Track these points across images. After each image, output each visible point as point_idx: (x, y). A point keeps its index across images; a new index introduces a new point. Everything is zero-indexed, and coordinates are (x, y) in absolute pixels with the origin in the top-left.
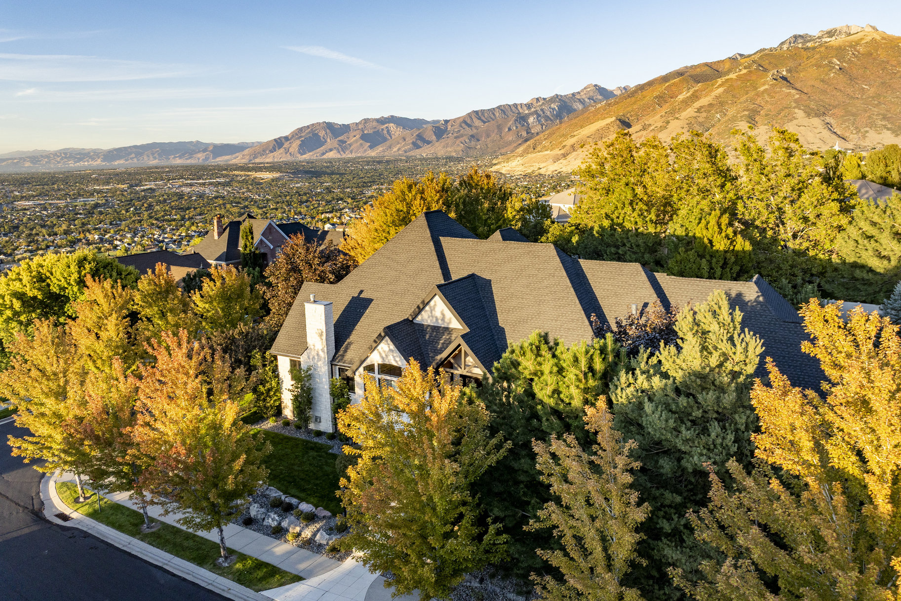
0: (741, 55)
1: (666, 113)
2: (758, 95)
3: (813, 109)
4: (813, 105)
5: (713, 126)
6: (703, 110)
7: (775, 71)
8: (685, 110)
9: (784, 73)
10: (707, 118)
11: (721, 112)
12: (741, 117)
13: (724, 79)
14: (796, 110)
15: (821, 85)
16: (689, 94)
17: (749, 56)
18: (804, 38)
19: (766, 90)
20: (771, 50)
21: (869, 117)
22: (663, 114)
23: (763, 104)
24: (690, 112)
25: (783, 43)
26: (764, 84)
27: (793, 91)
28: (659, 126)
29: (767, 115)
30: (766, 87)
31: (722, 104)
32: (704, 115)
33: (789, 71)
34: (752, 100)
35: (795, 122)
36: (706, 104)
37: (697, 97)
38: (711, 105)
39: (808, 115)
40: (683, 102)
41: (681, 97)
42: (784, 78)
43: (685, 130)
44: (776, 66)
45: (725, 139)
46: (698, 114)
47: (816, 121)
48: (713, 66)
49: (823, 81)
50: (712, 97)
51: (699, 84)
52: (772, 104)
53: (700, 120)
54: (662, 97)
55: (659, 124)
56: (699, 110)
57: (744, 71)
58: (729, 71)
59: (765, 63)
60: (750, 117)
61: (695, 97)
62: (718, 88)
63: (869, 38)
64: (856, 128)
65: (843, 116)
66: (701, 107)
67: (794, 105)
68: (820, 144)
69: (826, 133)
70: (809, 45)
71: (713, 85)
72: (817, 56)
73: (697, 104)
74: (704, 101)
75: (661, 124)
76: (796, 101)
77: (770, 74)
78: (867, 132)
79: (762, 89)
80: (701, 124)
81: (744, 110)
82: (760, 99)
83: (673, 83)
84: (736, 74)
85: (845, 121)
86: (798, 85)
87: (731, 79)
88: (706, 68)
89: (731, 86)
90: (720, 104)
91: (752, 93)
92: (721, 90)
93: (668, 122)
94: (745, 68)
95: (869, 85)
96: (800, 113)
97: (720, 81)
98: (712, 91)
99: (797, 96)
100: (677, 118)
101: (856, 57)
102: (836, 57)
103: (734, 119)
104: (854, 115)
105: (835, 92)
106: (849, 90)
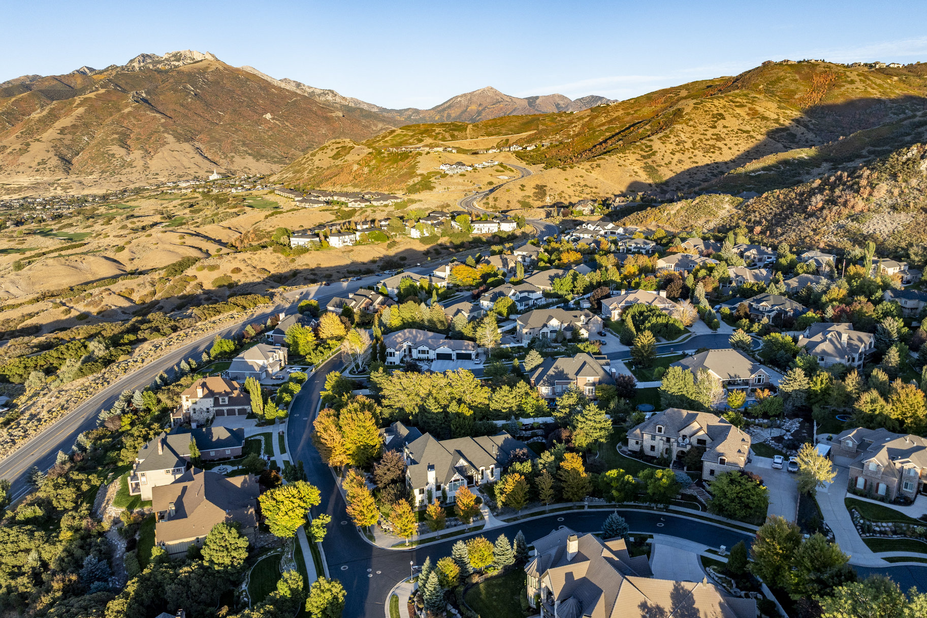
0: (91, 70)
1: (22, 133)
2: (124, 117)
3: (180, 134)
4: (179, 130)
5: (83, 149)
6: (66, 131)
7: (135, 92)
8: (45, 131)
9: (144, 95)
10: (73, 140)
11: (88, 134)
12: (112, 140)
13: (82, 97)
14: (166, 135)
15: (181, 109)
16: (44, 113)
17: (101, 72)
18: (156, 61)
19: (130, 113)
20: (122, 68)
21: (232, 143)
22: (19, 134)
23: (131, 127)
24: (50, 134)
25: (132, 62)
26: (127, 106)
27: (158, 115)
28: (18, 148)
29: (138, 139)
30: (129, 109)
31: (87, 125)
32: (69, 137)
33: (147, 93)
34: (119, 123)
35: (167, 146)
36: (69, 125)
37: (55, 116)
38: (74, 126)
39: (179, 140)
40: (39, 121)
41: (36, 115)
42: (145, 101)
43: (51, 154)
44: (133, 87)
45: (100, 164)
46: (62, 136)
47: (187, 146)
48: (63, 80)
49: (182, 105)
50: (74, 117)
51: (55, 102)
52: (139, 128)
53: (67, 142)
54: (11, 114)
55: (18, 146)
56: (62, 131)
57: (102, 91)
58: (82, 91)
59: (122, 83)
60: (121, 141)
61: (53, 117)
62: (78, 106)
63: (213, 68)
64: (224, 153)
65: (209, 142)
66: (64, 128)
67: (162, 129)
68: (196, 169)
69: (198, 158)
70: (160, 66)
71: (71, 104)
72: (171, 80)
73: (59, 124)
74: (65, 122)
75: (20, 146)
76: (163, 125)
77: (130, 95)
78: (233, 157)
79: (126, 111)
80: (69, 147)
81: (113, 133)
82: (126, 122)
83: (22, 98)
84: (95, 93)
85: (212, 146)
86: (160, 108)
87: (90, 98)
88: (55, 82)
89: (92, 106)
90: (83, 125)
91: (117, 116)
92: (81, 110)
93: (28, 145)
94: (102, 87)
95: (223, 112)
96: (170, 138)
97: (78, 100)
98: (71, 110)
99: (163, 121)
100: (38, 140)
101: (206, 84)
102: (189, 83)
103: (104, 143)
104: (218, 141)
105: (195, 117)
106: (208, 116)
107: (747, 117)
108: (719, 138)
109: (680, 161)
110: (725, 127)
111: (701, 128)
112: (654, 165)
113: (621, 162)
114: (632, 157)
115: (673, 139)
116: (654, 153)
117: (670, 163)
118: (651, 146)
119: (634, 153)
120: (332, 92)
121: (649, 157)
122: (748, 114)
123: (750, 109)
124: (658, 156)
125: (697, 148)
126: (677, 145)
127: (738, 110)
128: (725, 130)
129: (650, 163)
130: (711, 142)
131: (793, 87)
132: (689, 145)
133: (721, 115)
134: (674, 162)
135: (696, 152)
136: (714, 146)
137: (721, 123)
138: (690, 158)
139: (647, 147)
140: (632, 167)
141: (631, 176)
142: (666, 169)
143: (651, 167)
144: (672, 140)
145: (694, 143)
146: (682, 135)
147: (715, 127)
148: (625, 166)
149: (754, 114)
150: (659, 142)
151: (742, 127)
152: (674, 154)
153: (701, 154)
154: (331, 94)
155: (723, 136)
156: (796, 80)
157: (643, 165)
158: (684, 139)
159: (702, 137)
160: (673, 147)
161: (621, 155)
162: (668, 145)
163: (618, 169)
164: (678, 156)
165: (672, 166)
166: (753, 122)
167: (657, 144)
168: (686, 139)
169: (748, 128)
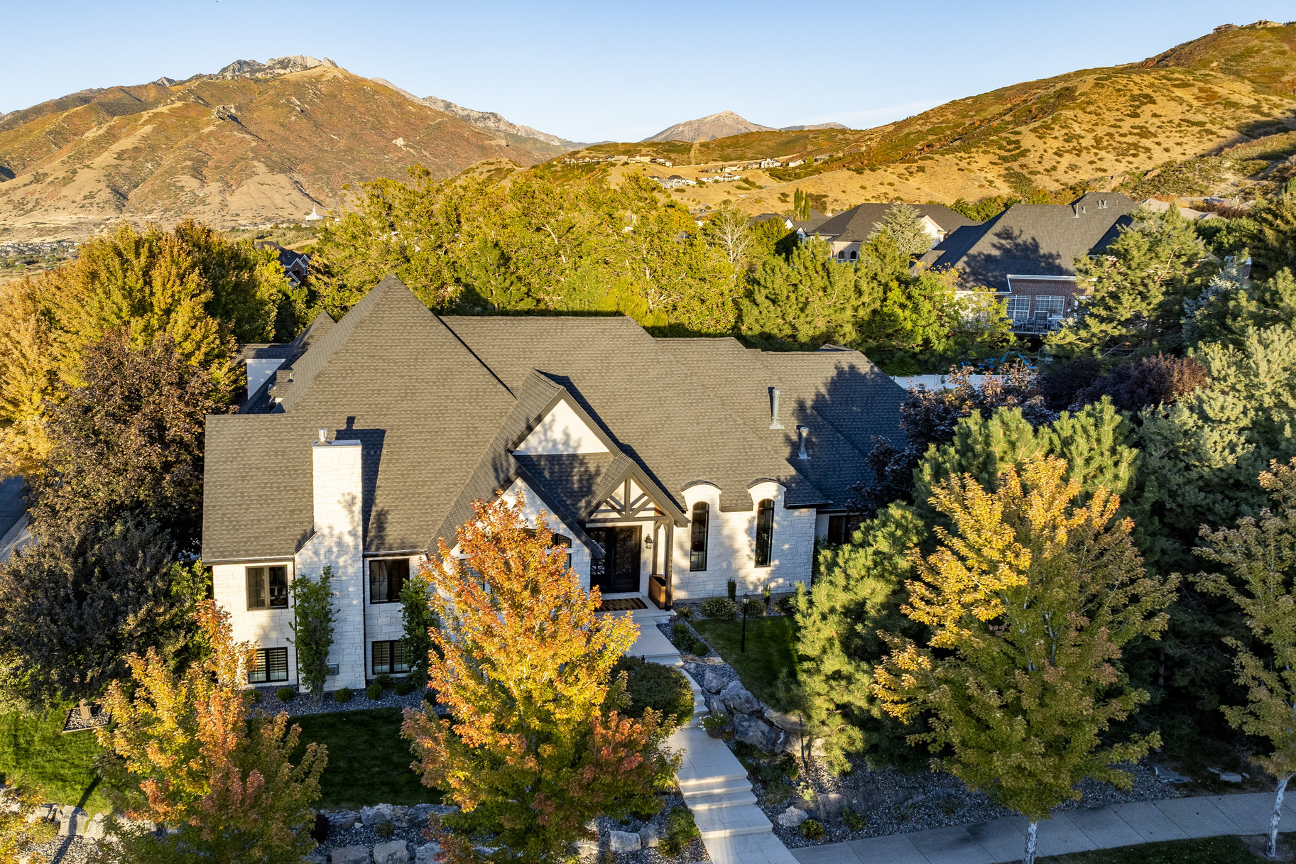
0: (170, 81)
1: (69, 157)
2: (201, 138)
3: (275, 162)
4: (275, 157)
5: (144, 180)
6: (125, 156)
7: (221, 107)
8: (98, 154)
9: (233, 111)
10: (133, 168)
11: (153, 160)
12: (183, 168)
13: (151, 112)
14: (255, 163)
15: (281, 131)
16: (101, 132)
17: (182, 83)
18: (253, 67)
19: (211, 133)
20: (210, 77)
21: (345, 177)
22: (65, 158)
23: (210, 152)
24: (105, 158)
25: (224, 70)
26: (208, 125)
27: (248, 137)
28: (61, 177)
29: (217, 168)
30: (212, 128)
31: (153, 148)
32: (129, 163)
33: (238, 108)
34: (195, 146)
35: (256, 178)
36: (130, 147)
37: (114, 136)
38: (136, 149)
39: (272, 170)
40: (94, 142)
41: (90, 135)
42: (233, 118)
43: (102, 185)
44: (220, 101)
45: (164, 200)
46: (117, 161)
47: (282, 179)
48: (132, 92)
49: (283, 125)
50: (138, 137)
51: (116, 118)
52: (222, 153)
53: (124, 170)
54: (59, 133)
55: (61, 174)
56: (120, 156)
57: (179, 104)
58: (155, 104)
59: (206, 95)
60: (195, 169)
61: (111, 136)
62: (143, 125)
63: (329, 76)
64: (332, 190)
65: (314, 174)
66: (123, 152)
67: (251, 155)
68: (291, 209)
69: (296, 195)
70: (259, 75)
71: (136, 120)
72: (272, 92)
73: (117, 147)
74: (126, 143)
75: (64, 174)
76: (253, 150)
77: (215, 111)
78: (345, 195)
79: (206, 130)
80: (126, 177)
81: (185, 160)
82: (204, 144)
83: (76, 113)
84: (168, 107)
85: (317, 180)
86: (252, 129)
87: (162, 113)
88: (122, 95)
89: (162, 123)
90: (149, 148)
91: (193, 136)
92: (148, 128)
93: (74, 172)
94: (179, 99)
95: (339, 135)
96: (260, 167)
97: (145, 115)
98: (135, 129)
99: (254, 144)
100: (88, 167)
101: (319, 98)
102: (295, 95)
103: (172, 171)
104: (326, 172)
105: (299, 141)
106: (316, 141)
107: (1195, 103)
108: (1144, 133)
109: (1072, 167)
110: (1155, 115)
111: (1110, 117)
112: (1025, 172)
113: (963, 164)
114: (982, 160)
115: (1059, 132)
116: (1024, 153)
117: (1054, 168)
118: (1017, 142)
119: (985, 152)
120: (495, 115)
121: (1015, 158)
122: (1198, 98)
123: (1201, 90)
124: (1031, 159)
125: (1105, 148)
126: (1066, 141)
127: (1178, 92)
128: (1155, 120)
129: (1017, 169)
130: (1130, 139)
131: (1277, 63)
132: (1088, 141)
133: (1147, 96)
134: (1062, 168)
135: (1103, 153)
136: (1136, 146)
137: (1147, 109)
138: (1092, 162)
139: (1009, 143)
140: (983, 174)
141: (981, 186)
142: (1046, 178)
143: (1018, 175)
144: (1057, 134)
145: (1098, 140)
146: (1075, 126)
147: (1136, 116)
148: (971, 171)
149: (1210, 98)
150: (1033, 135)
151: (1189, 116)
152: (1060, 156)
153: (1111, 157)
154: (492, 119)
155: (1152, 129)
156: (1284, 53)
157: (1003, 172)
158: (1078, 131)
159: (1113, 130)
160: (1059, 143)
161: (962, 154)
162: (1050, 141)
163: (957, 175)
164: (1067, 159)
165: (1059, 174)
166: (1209, 110)
167: (1028, 139)
168: (1083, 133)
169: (1200, 117)
